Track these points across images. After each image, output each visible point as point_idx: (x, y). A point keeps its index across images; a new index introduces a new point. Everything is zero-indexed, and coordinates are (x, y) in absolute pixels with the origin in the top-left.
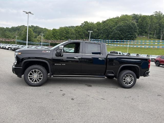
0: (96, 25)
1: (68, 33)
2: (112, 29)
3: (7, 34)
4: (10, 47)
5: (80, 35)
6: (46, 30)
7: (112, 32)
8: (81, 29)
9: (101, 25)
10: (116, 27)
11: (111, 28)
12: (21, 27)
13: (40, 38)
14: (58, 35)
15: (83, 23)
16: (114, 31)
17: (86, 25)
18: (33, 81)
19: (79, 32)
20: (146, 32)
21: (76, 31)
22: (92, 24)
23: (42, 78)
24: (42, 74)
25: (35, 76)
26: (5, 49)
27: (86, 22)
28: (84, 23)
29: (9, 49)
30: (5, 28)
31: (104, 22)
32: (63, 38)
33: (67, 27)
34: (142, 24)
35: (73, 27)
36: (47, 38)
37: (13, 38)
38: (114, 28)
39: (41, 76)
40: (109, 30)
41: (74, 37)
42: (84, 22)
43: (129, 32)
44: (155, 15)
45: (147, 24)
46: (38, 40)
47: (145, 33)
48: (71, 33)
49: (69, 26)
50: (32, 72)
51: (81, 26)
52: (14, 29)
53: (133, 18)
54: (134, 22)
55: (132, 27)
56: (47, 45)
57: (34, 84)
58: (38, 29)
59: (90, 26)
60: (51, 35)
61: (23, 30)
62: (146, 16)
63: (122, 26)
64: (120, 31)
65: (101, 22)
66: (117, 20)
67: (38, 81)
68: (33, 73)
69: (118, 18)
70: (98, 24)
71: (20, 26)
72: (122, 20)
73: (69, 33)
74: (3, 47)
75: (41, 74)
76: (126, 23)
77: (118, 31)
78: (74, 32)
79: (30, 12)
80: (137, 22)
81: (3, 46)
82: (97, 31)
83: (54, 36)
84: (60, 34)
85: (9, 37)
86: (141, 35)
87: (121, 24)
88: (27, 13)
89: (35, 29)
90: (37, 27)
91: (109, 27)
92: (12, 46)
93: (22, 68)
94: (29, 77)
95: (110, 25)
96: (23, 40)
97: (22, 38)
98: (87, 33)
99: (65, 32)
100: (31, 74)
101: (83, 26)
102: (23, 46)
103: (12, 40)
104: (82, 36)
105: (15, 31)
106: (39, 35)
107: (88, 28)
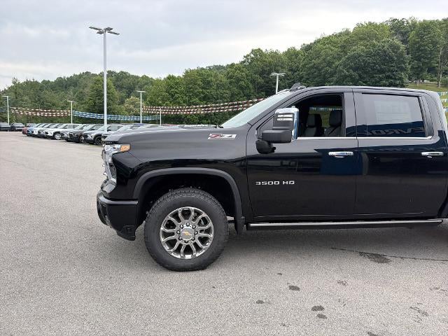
0: (285, 59)
1: (207, 84)
2: (334, 65)
3: (46, 96)
4: (59, 133)
5: (241, 88)
6: (147, 81)
7: (332, 75)
8: (242, 71)
9: (300, 56)
10: (344, 59)
11: (330, 64)
12: (80, 76)
13: (132, 103)
14: (182, 92)
15: (248, 55)
16: (340, 71)
17: (257, 60)
18: (178, 251)
19: (238, 80)
20: (432, 70)
21: (231, 77)
22: (274, 55)
23: (211, 236)
24: (210, 224)
25: (187, 231)
26: (45, 137)
27: (258, 52)
28: (252, 56)
29: (57, 136)
30: (40, 81)
31: (308, 48)
32: (197, 100)
33: (203, 69)
34: (419, 47)
35: (219, 68)
36: (152, 103)
37: (63, 108)
38: (337, 63)
39: (208, 231)
40: (323, 68)
41: (225, 95)
42: (250, 51)
43: (382, 71)
45: (435, 43)
46: (129, 111)
47: (429, 71)
48: (217, 84)
49: (209, 67)
50: (175, 216)
51: (243, 62)
52: (63, 85)
53: (392, 29)
54: (397, 41)
55: (391, 58)
56: (153, 122)
57: (182, 265)
58: (125, 81)
59: (270, 62)
60: (163, 93)
61: (86, 86)
62: (432, 22)
63: (360, 56)
64: (355, 69)
65: (298, 48)
66: (344, 38)
67: (198, 249)
68: (179, 221)
69: (347, 33)
70: (292, 54)
71: (78, 74)
72: (361, 39)
73: (211, 86)
74: (39, 132)
75: (206, 223)
76: (374, 46)
77: (351, 71)
78: (224, 80)
79: (109, 29)
80: (404, 42)
81: (38, 129)
82: (290, 73)
83: (173, 96)
84: (189, 90)
85: (54, 105)
86: (418, 78)
87: (359, 49)
88: (100, 33)
89: (117, 81)
90: (123, 75)
91: (324, 60)
92: (64, 128)
93: (136, 203)
94: (166, 235)
95: (327, 55)
96: (89, 111)
97: (86, 107)
98: (261, 80)
99: (201, 83)
100: (170, 225)
101: (250, 64)
102: (94, 128)
103: (60, 113)
104: (247, 91)
105: (66, 87)
106: (129, 97)
107: (262, 68)
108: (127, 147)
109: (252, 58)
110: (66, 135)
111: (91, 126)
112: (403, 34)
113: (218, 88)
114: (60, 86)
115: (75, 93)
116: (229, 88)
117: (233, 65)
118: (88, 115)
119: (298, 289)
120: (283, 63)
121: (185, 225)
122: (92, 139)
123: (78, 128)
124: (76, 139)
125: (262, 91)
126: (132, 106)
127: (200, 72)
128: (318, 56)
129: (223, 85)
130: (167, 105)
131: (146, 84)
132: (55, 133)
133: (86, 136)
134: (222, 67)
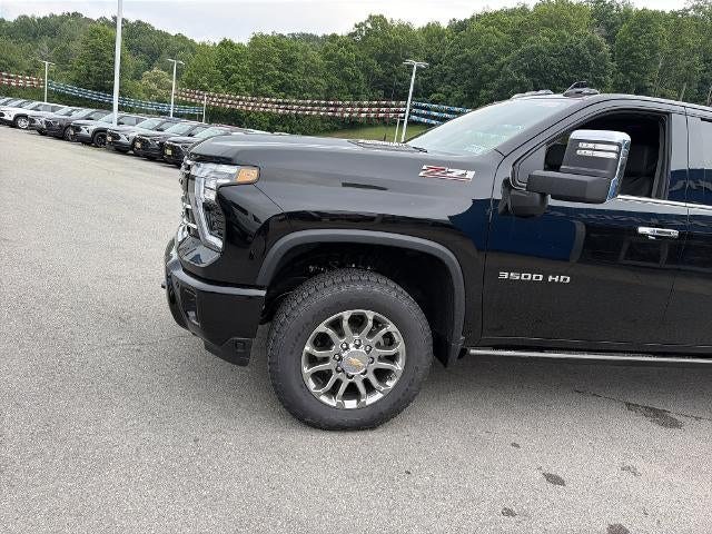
0: (421, 39)
1: (290, 63)
2: (497, 62)
4: (25, 116)
5: (346, 78)
6: (182, 45)
7: (493, 77)
8: (350, 50)
9: (446, 38)
10: (514, 53)
11: (491, 59)
12: (63, 18)
13: (155, 80)
14: (243, 72)
15: (362, 24)
16: (506, 74)
17: (376, 35)
18: (333, 392)
19: (343, 64)
21: (330, 57)
22: (405, 29)
23: (399, 367)
24: (401, 346)
27: (379, 21)
28: (369, 26)
31: (459, 27)
32: (268, 88)
33: (282, 36)
34: (630, 51)
35: (309, 38)
36: (191, 84)
37: (29, 73)
38: (503, 59)
39: (393, 359)
40: (480, 64)
41: (317, 87)
42: (367, 18)
44: (691, 13)
45: (653, 50)
46: (150, 92)
48: (307, 65)
49: (293, 34)
50: (336, 325)
51: (352, 35)
52: (29, 30)
53: (593, 15)
55: (586, 63)
56: (191, 117)
58: (145, 39)
59: (396, 42)
60: (212, 70)
61: (71, 39)
62: (655, 14)
63: (541, 52)
64: (530, 74)
65: (444, 25)
66: (519, 19)
67: (370, 390)
68: (341, 335)
69: (524, 10)
70: (432, 32)
71: (59, 14)
72: (545, 25)
73: (296, 67)
75: (393, 343)
76: (563, 39)
77: (523, 76)
78: (319, 59)
80: (610, 39)
83: (228, 76)
84: (255, 69)
85: (12, 64)
87: (541, 40)
89: (130, 37)
91: (484, 50)
92: (36, 109)
93: (263, 293)
94: (312, 360)
95: (489, 44)
96: (77, 83)
97: (73, 76)
98: (379, 70)
99: (278, 60)
100: (323, 342)
101: (364, 39)
102: (92, 116)
103: (23, 81)
104: (354, 86)
105: (35, 36)
106: (150, 68)
107: (384, 49)
108: (250, 174)
109: (369, 30)
110: (38, 123)
111: (85, 112)
112: (609, 27)
113: (307, 73)
114: (24, 32)
115: (51, 48)
116: (325, 77)
117: (334, 36)
118: (76, 91)
119: (562, 483)
120: (417, 46)
121: (351, 345)
122: (90, 135)
123: (61, 113)
124: (59, 132)
125: (379, 88)
126: (154, 86)
127: (278, 41)
128: (474, 43)
129: (316, 69)
130: (216, 91)
131: (182, 49)
132: (18, 117)
133: (77, 128)
134: (316, 38)
